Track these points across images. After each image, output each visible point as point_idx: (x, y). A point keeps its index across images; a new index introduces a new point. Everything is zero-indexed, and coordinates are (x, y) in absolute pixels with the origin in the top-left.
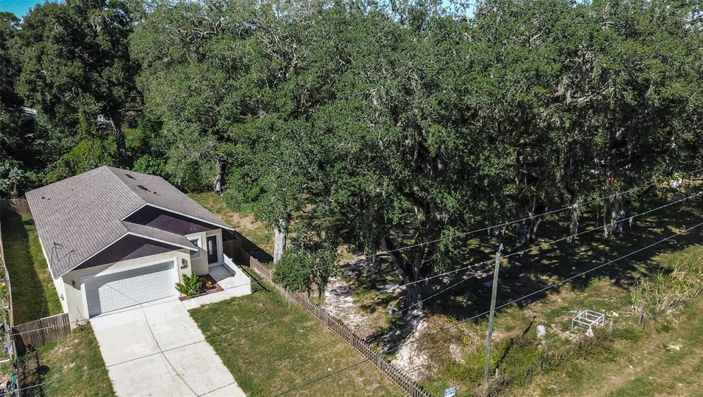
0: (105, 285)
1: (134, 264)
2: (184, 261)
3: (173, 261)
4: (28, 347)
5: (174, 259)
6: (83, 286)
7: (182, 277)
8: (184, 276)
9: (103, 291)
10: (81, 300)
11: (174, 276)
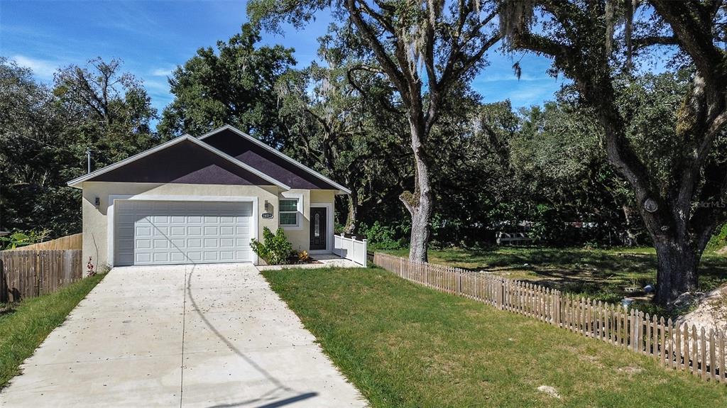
0: (144, 220)
1: (192, 193)
2: (267, 205)
3: (252, 202)
4: (13, 293)
5: (254, 199)
6: (111, 209)
7: (262, 231)
8: (266, 229)
9: (143, 228)
10: (106, 232)
11: (251, 227)
